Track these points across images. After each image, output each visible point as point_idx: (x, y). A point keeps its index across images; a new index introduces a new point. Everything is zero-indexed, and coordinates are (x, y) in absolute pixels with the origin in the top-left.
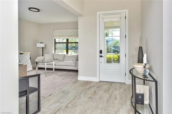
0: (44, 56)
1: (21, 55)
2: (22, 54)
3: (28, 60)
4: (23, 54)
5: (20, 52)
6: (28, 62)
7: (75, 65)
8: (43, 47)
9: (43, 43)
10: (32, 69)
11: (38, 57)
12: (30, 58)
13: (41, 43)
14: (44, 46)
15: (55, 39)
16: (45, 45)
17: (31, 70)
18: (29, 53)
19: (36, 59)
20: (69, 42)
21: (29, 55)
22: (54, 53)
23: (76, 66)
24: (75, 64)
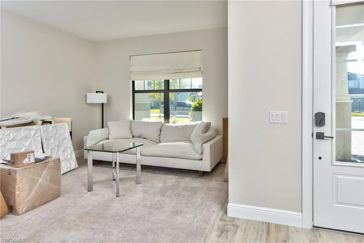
0: (107, 127)
1: (46, 125)
2: (49, 125)
3: (66, 140)
4: (50, 123)
5: (43, 118)
6: (66, 145)
7: (199, 157)
8: (103, 104)
9: (103, 92)
10: (77, 166)
11: (92, 131)
12: (71, 133)
13: (97, 92)
14: (105, 101)
15: (133, 82)
16: (109, 98)
17: (73, 167)
18: (69, 119)
19: (87, 135)
20: (170, 88)
21: (66, 125)
22: (131, 118)
23: (201, 159)
24: (200, 153)
